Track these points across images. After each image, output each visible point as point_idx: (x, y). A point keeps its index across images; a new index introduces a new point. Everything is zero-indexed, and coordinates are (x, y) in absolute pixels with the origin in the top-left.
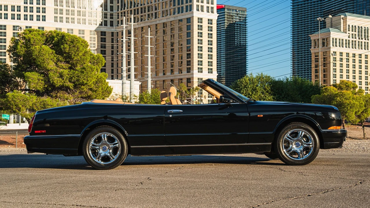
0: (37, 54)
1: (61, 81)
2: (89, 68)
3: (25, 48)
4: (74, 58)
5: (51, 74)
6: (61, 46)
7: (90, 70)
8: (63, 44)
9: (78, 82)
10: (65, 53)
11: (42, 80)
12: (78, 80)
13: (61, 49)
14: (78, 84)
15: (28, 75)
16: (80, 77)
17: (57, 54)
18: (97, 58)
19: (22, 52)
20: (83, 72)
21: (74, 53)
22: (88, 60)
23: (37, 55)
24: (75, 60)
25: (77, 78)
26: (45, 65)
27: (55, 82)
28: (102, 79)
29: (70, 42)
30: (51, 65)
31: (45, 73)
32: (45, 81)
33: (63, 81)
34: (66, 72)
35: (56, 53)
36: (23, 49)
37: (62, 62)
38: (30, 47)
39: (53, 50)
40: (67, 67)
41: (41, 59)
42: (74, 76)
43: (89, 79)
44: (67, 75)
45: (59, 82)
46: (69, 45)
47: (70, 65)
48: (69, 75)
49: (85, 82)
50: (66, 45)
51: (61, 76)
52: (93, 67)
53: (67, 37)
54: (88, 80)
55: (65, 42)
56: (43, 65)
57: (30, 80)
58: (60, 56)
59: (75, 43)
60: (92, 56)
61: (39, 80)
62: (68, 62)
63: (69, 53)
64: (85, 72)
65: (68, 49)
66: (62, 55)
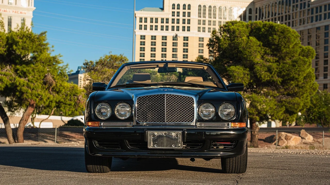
0: (243, 46)
1: (269, 76)
2: (302, 61)
3: (229, 41)
4: (283, 50)
5: (258, 67)
6: (269, 37)
7: (303, 63)
8: (271, 35)
9: (288, 77)
10: (274, 45)
11: (248, 75)
12: (288, 75)
13: (268, 41)
14: (287, 78)
15: (233, 69)
16: (291, 71)
17: (264, 47)
18: (307, 50)
19: (225, 45)
20: (294, 66)
21: (284, 45)
22: (298, 53)
23: (245, 47)
24: (284, 53)
25: (286, 72)
26: (252, 58)
27: (262, 76)
28: (311, 74)
29: (280, 32)
30: (258, 59)
31: (251, 67)
32: (251, 76)
33: (270, 76)
34: (274, 65)
35: (263, 45)
36: (228, 42)
37: (269, 55)
38: (234, 40)
39: (260, 42)
40: (274, 61)
41: (248, 52)
42: (283, 70)
43: (300, 73)
44: (275, 69)
45: (267, 76)
46: (279, 36)
47: (277, 59)
48: (277, 69)
49: (297, 76)
50: (275, 36)
51: (269, 70)
52: (306, 60)
53: (276, 27)
54: (299, 75)
55: (274, 33)
56: (250, 58)
57: (235, 74)
58: (267, 49)
59: (286, 33)
60: (301, 49)
61: (244, 74)
62: (275, 55)
63: (278, 45)
64: (297, 65)
65: (277, 41)
66: (270, 48)
